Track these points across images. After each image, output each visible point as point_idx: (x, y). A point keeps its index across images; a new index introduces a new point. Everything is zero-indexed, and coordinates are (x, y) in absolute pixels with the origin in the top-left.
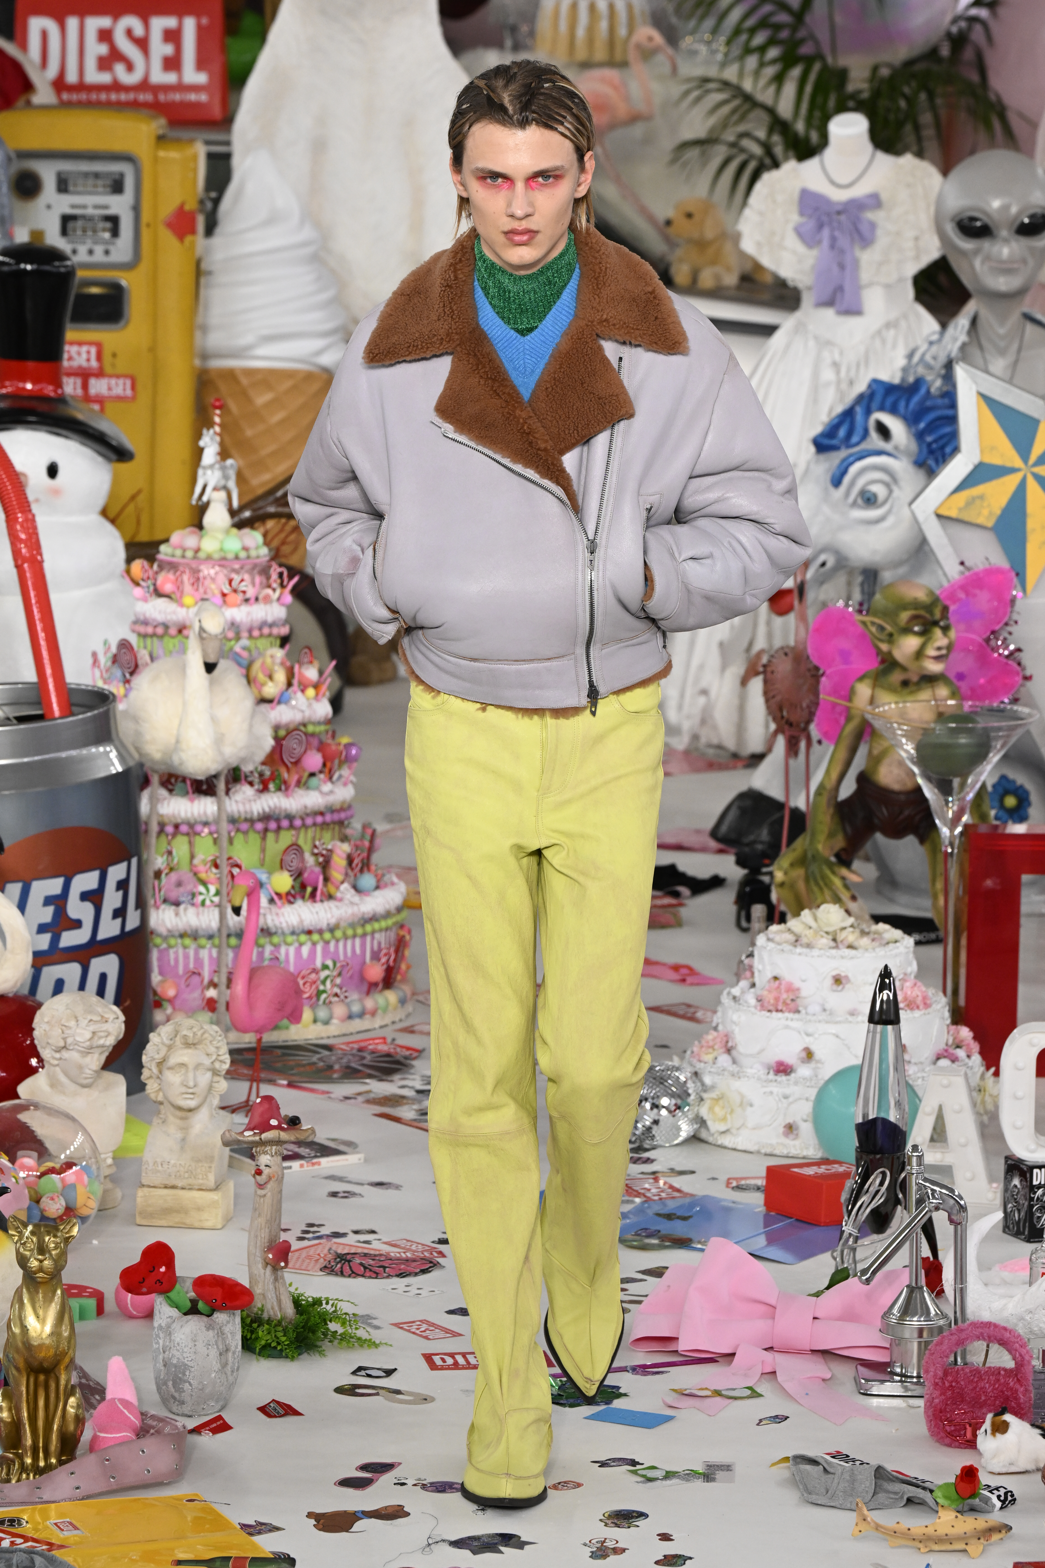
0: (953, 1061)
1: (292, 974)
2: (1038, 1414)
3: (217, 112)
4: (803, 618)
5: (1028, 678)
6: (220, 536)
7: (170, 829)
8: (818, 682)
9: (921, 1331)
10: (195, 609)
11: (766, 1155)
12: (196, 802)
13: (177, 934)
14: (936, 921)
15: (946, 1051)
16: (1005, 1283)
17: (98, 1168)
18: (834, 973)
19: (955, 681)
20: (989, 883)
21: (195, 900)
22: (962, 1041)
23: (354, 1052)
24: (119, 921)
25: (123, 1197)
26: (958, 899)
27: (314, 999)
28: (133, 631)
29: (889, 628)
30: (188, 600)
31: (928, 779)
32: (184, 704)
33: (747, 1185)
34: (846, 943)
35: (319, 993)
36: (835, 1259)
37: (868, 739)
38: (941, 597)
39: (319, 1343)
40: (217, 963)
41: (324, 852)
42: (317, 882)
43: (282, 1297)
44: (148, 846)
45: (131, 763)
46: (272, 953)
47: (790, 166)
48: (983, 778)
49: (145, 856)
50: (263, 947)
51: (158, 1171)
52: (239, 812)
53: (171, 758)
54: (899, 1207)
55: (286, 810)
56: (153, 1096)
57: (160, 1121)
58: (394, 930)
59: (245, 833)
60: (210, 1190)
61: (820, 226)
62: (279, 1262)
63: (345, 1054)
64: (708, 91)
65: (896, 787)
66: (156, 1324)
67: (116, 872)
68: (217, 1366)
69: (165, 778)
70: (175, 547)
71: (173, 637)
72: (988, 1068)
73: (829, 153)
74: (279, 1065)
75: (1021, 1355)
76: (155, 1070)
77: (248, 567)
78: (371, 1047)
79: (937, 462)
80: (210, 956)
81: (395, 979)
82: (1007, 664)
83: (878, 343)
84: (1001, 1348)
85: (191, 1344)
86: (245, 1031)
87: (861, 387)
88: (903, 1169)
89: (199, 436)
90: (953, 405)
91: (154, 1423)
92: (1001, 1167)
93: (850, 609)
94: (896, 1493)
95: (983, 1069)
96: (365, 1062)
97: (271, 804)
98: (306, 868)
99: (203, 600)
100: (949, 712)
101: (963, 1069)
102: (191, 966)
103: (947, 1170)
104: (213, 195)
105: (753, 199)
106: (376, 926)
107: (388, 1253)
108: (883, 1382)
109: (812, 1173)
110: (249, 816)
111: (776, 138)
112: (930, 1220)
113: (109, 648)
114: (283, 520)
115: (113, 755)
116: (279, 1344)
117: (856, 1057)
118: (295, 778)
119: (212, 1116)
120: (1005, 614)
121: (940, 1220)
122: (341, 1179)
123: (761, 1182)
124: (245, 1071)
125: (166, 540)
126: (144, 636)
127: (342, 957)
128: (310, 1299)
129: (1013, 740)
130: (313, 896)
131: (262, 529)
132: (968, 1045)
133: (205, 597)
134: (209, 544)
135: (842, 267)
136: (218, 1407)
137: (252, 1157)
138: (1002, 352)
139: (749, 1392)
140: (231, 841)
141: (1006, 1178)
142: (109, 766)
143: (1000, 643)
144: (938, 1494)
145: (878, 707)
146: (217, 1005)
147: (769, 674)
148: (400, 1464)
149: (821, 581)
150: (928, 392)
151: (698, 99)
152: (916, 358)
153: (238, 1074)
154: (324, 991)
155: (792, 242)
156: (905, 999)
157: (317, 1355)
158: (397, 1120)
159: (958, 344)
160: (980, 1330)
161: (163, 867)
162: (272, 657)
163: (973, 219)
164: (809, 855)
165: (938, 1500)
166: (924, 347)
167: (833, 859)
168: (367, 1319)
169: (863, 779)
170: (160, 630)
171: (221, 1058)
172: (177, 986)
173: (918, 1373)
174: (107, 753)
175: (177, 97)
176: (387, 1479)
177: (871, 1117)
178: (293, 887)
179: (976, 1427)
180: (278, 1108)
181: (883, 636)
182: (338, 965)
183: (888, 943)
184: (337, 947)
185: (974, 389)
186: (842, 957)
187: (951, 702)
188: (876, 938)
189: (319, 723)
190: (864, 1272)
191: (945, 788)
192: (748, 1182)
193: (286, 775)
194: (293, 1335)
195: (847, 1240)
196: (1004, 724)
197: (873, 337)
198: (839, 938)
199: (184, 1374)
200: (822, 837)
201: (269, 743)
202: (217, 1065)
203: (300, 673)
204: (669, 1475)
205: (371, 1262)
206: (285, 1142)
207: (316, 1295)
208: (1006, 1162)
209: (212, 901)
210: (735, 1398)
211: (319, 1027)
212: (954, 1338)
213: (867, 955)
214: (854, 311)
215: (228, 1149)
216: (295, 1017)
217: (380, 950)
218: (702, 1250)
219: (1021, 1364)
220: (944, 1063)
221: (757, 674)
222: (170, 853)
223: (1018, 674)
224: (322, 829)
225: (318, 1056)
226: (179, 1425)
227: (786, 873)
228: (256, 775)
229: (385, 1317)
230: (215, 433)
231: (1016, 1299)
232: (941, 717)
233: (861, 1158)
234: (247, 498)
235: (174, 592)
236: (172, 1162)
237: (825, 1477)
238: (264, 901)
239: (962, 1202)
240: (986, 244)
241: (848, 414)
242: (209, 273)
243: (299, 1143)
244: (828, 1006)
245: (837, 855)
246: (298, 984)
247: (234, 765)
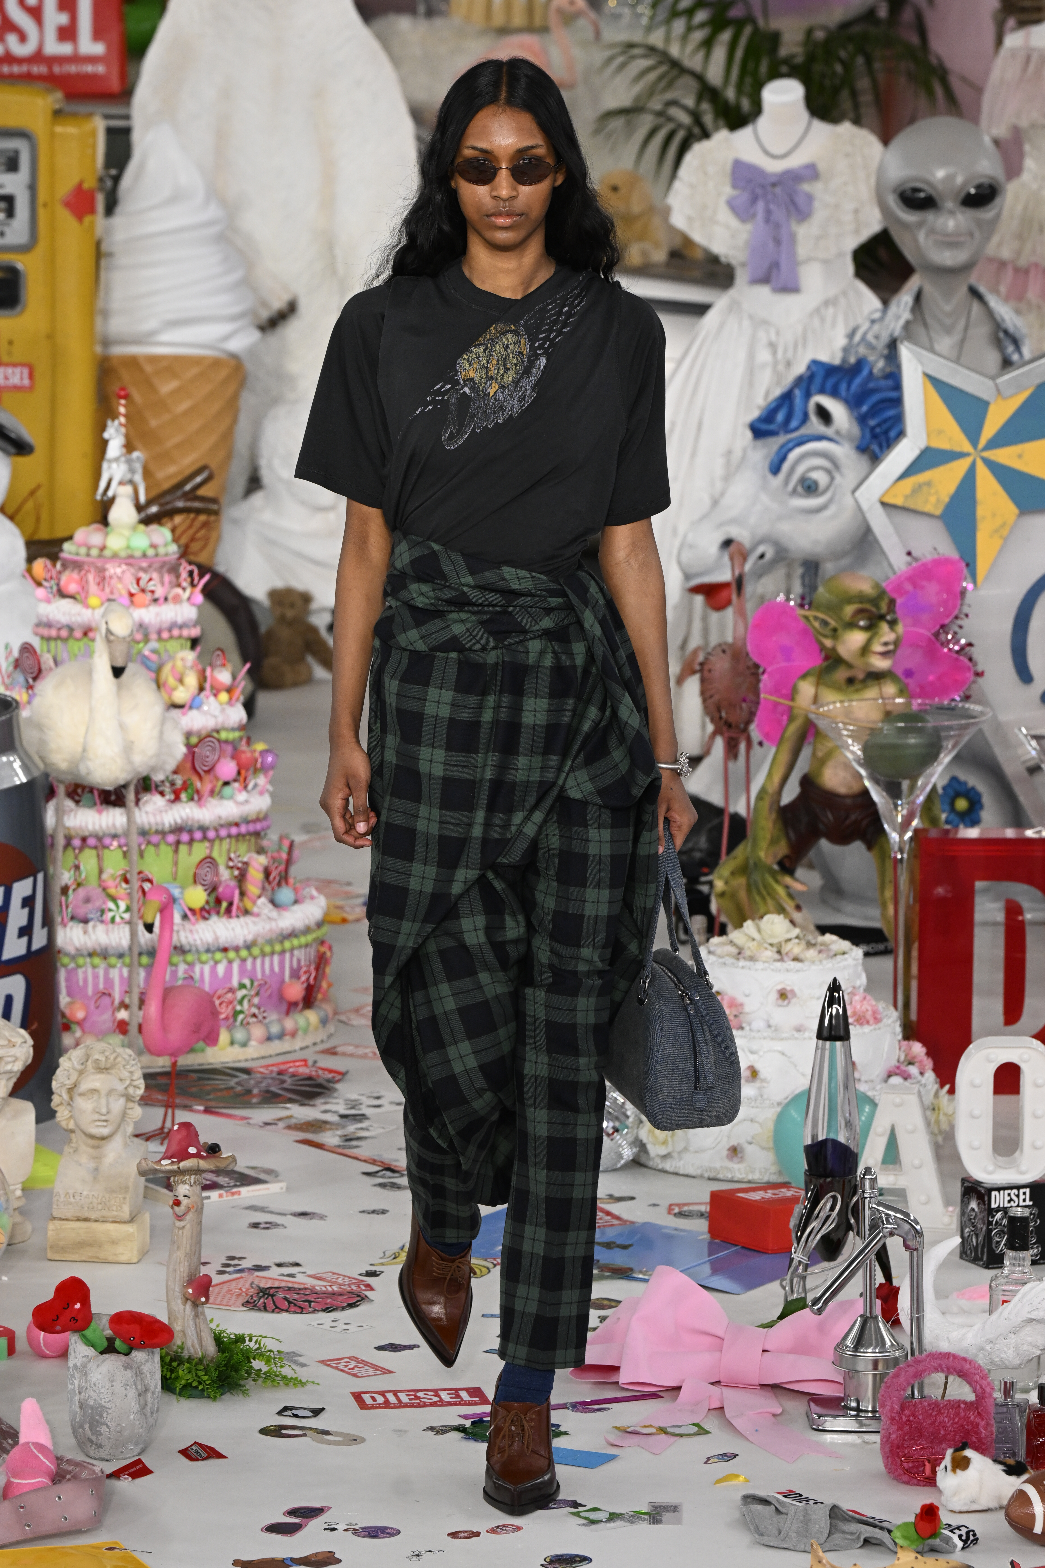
0: (905, 1079)
1: (207, 994)
2: (1000, 1449)
3: (115, 84)
4: (741, 613)
5: (980, 674)
6: (127, 533)
7: (77, 842)
8: (758, 681)
9: (875, 1363)
10: (102, 610)
11: (709, 1179)
12: (104, 814)
13: (85, 953)
14: (886, 932)
15: (898, 1068)
16: (963, 1311)
17: (7, 1201)
18: (779, 987)
19: (902, 677)
20: (940, 891)
21: (104, 917)
22: (914, 1057)
23: (274, 1075)
24: (25, 939)
25: (33, 1231)
26: (908, 907)
27: (231, 1020)
28: (36, 634)
29: (833, 623)
30: (93, 601)
31: (876, 781)
32: (91, 710)
33: (690, 1211)
34: (792, 956)
35: (236, 1014)
36: (784, 1288)
37: (811, 740)
38: (888, 590)
39: (242, 1382)
40: (129, 983)
41: (240, 865)
42: (232, 897)
43: (203, 1334)
44: (54, 862)
45: (36, 773)
46: (186, 972)
47: (722, 136)
48: (933, 780)
49: (51, 870)
50: (176, 965)
51: (71, 1203)
52: (149, 824)
53: (77, 767)
54: (851, 1234)
55: (198, 821)
56: (63, 1124)
57: (71, 1150)
58: (314, 946)
59: (157, 845)
60: (125, 1222)
61: (754, 199)
62: (199, 1296)
63: (264, 1078)
64: (633, 57)
65: (842, 790)
66: (71, 1364)
67: (22, 889)
68: (135, 1407)
69: (70, 790)
70: (79, 545)
71: (78, 640)
72: (942, 1086)
73: (763, 122)
74: (194, 1090)
75: (981, 1387)
76: (66, 1097)
77: (156, 565)
78: (291, 1070)
79: (881, 446)
80: (121, 976)
81: (315, 998)
82: (957, 659)
83: (816, 321)
84: (960, 1379)
85: (108, 1385)
86: (159, 1055)
87: (800, 368)
88: (855, 1193)
89: (103, 428)
90: (898, 386)
91: (71, 1468)
92: (957, 1190)
93: (792, 603)
94: (852, 1534)
95: (937, 1086)
96: (285, 1086)
97: (184, 816)
98: (220, 883)
99: (109, 600)
100: (897, 711)
101: (917, 1086)
102: (101, 986)
103: (901, 1193)
104: (113, 172)
105: (683, 171)
106: (296, 942)
107: (313, 1287)
108: (836, 1417)
109: (758, 1198)
110: (160, 828)
111: (705, 106)
112: (884, 1247)
113: (11, 652)
114: (192, 516)
115: (17, 765)
116: (200, 1383)
117: (804, 1075)
118: (208, 787)
119: (126, 1145)
120: (955, 607)
121: (895, 1246)
122: (262, 1209)
123: (705, 1208)
124: (160, 1097)
125: (70, 538)
126: (48, 639)
127: (259, 976)
128: (232, 1336)
129: (966, 739)
130: (228, 911)
131: (170, 525)
132: (921, 1062)
133: (112, 597)
134: (115, 542)
135: (777, 242)
136: (137, 1451)
137: (169, 1187)
138: (948, 330)
139: (695, 1429)
140: (141, 854)
141: (962, 1201)
142: (13, 777)
143: (950, 637)
144: (897, 1534)
145: (822, 706)
146: (129, 1027)
147: (706, 674)
148: (330, 1508)
149: (760, 573)
150: (871, 373)
151: (622, 66)
152: (857, 338)
153: (152, 1100)
154: (241, 1012)
155: (725, 216)
156: (854, 1013)
157: (241, 1395)
158: (319, 1146)
159: (902, 322)
160: (939, 1362)
161: (69, 883)
162: (183, 659)
163: (916, 190)
164: (751, 863)
165: (897, 1541)
166: (865, 326)
167: (776, 867)
168: (292, 1357)
169: (807, 782)
170: (64, 633)
171: (135, 1083)
172: (87, 1008)
173: (874, 1407)
174: (10, 763)
175: (73, 69)
176: (315, 1525)
177: (820, 1139)
178: (207, 902)
179: (936, 1463)
180: (197, 1135)
181: (827, 632)
182: (256, 984)
183: (835, 955)
184: (254, 965)
185: (920, 369)
186: (788, 970)
187: (899, 700)
188: (823, 949)
189: (233, 729)
190: (815, 1301)
191: (894, 791)
192: (691, 1208)
193: (198, 784)
194: (215, 1374)
195: (797, 1268)
196: (955, 722)
197: (811, 315)
198: (784, 951)
199: (101, 1416)
200: (764, 844)
201: (181, 750)
202: (131, 1091)
203: (212, 677)
204: (613, 1517)
205: (296, 1296)
206: (204, 1171)
207: (239, 1332)
208: (963, 1184)
209: (122, 918)
210: (681, 1436)
211: (236, 1049)
212: (911, 1370)
213: (813, 967)
214: (791, 288)
215: (143, 1178)
216: (212, 1039)
217: (300, 967)
218: (647, 1281)
219: (982, 1396)
220: (896, 1080)
221: (694, 672)
222: (77, 867)
223: (969, 669)
224: (237, 841)
225: (236, 1080)
226: (97, 1469)
227: (726, 883)
228: (167, 784)
229: (312, 1353)
230: (121, 424)
231: (976, 1328)
232: (888, 716)
233: (811, 1182)
234: (155, 492)
235: (78, 593)
236: (85, 1193)
237: (776, 1518)
238: (177, 918)
239: (918, 1227)
240: (930, 216)
241: (787, 397)
242: (110, 255)
243: (217, 1172)
244: (772, 1022)
245: (780, 863)
246: (213, 1003)
247: (145, 774)
